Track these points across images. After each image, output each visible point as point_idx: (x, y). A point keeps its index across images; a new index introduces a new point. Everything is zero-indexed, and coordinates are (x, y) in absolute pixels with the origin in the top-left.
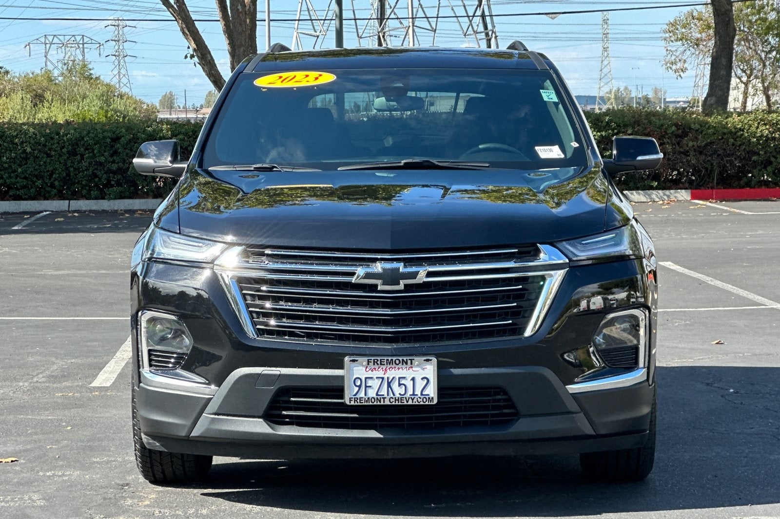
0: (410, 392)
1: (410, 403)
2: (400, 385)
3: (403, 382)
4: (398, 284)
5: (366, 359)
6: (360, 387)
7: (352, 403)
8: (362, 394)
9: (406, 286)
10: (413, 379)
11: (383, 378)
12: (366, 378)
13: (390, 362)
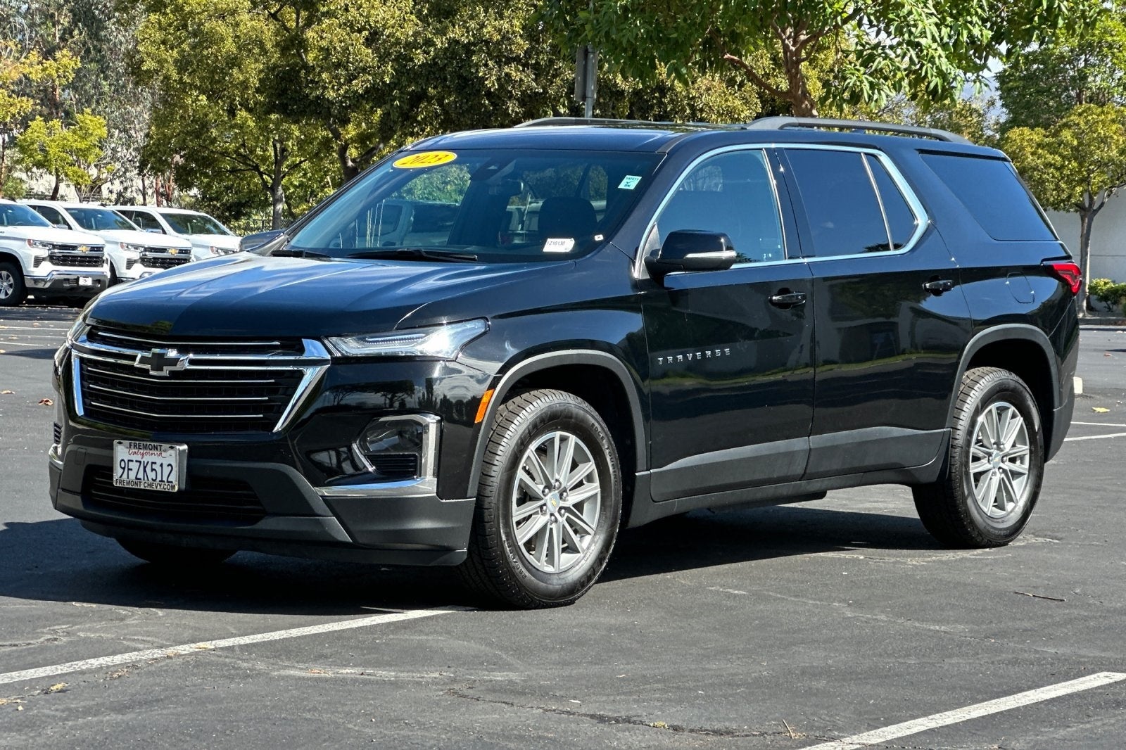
0: (159, 478)
1: (158, 488)
2: (153, 470)
3: (154, 466)
4: (162, 370)
5: (128, 442)
6: (124, 469)
7: (118, 485)
8: (125, 476)
9: (171, 372)
10: (161, 465)
11: (140, 462)
12: (129, 461)
13: (145, 447)
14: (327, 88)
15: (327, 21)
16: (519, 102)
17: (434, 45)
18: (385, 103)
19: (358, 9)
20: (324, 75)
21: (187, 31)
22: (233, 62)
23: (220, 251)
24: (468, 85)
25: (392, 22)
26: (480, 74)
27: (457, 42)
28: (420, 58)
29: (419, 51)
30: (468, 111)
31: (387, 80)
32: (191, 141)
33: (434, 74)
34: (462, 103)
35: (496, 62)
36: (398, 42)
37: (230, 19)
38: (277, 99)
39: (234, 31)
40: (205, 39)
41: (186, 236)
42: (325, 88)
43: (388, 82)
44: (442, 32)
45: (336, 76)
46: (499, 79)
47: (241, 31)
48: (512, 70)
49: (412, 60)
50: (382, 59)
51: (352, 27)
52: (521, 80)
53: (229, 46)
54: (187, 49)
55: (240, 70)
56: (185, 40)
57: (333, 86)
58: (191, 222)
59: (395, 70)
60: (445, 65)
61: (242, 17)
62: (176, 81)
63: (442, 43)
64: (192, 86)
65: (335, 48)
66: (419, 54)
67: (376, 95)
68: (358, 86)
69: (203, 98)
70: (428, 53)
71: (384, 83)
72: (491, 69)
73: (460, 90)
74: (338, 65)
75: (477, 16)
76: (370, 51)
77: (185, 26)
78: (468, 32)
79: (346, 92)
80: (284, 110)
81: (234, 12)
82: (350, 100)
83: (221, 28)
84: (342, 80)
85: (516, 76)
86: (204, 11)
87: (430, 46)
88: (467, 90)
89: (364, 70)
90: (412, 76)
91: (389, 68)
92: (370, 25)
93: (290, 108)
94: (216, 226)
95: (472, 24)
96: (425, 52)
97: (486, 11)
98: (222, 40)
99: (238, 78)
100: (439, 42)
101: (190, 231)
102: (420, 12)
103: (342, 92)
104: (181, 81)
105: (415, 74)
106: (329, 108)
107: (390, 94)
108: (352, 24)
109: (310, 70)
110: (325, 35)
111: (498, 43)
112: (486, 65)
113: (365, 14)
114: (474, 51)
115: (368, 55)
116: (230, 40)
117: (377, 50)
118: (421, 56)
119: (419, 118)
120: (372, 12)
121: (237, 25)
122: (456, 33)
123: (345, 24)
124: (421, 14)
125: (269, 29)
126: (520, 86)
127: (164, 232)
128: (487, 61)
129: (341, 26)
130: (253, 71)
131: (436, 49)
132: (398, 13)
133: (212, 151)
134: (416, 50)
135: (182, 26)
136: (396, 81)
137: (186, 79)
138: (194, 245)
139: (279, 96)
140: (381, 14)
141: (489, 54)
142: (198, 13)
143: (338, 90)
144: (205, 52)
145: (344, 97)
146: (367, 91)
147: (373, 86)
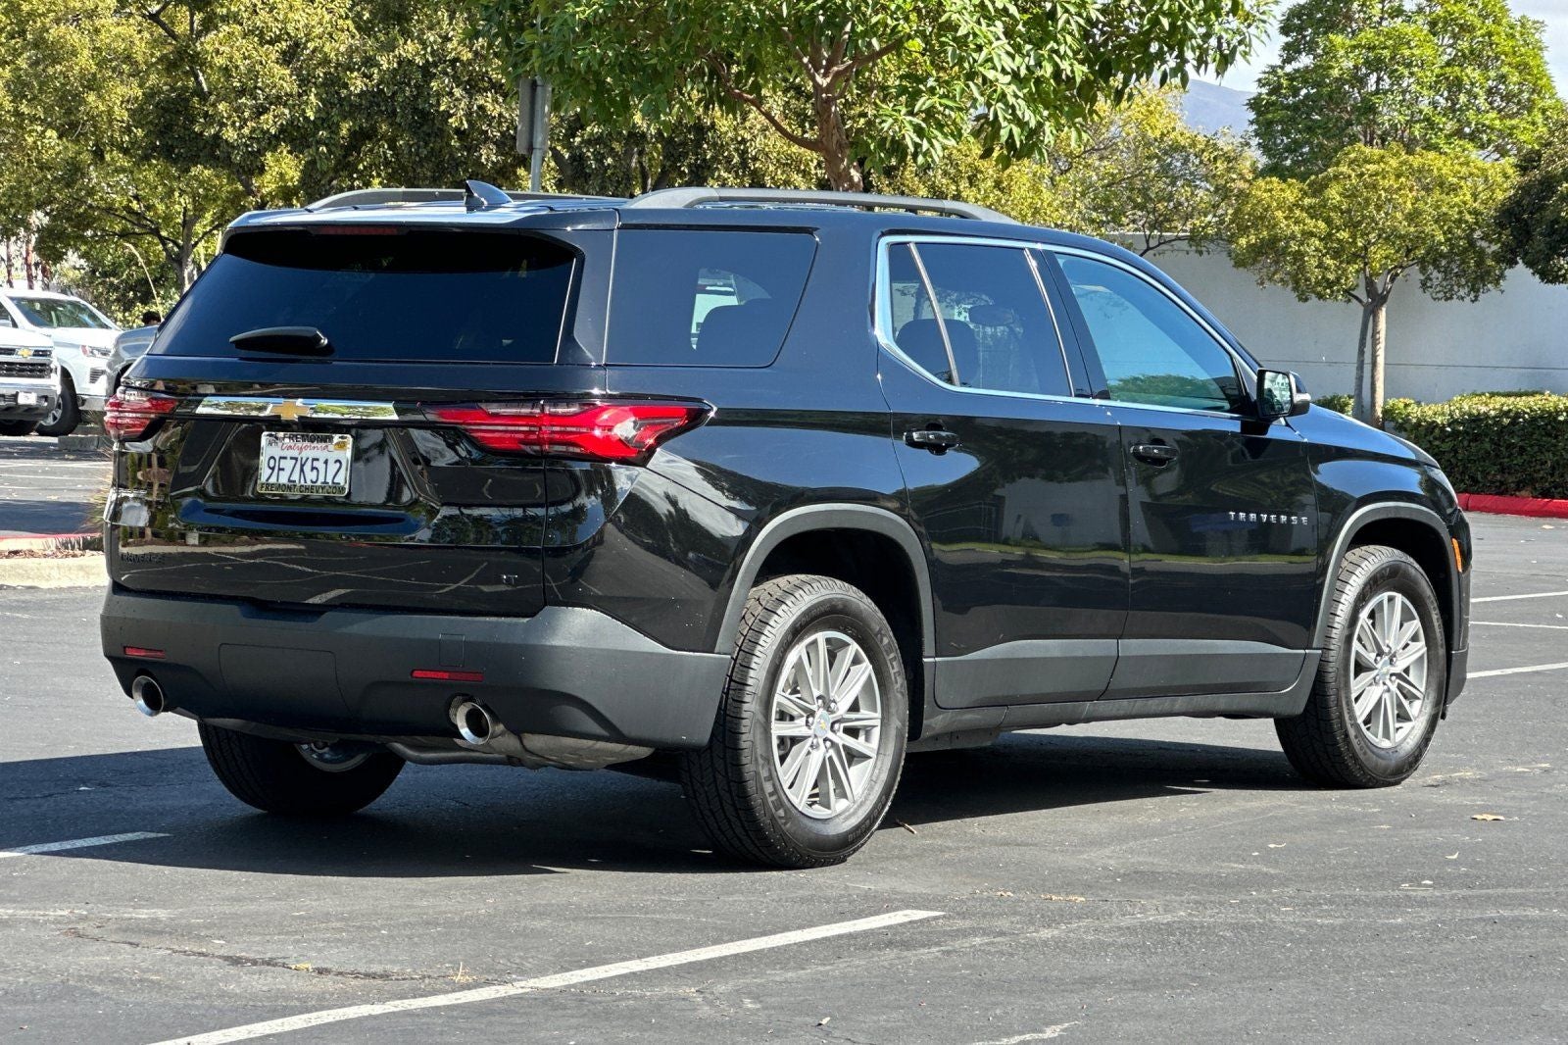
14: (225, 125)
15: (226, 28)
16: (497, 146)
17: (378, 65)
18: (309, 147)
19: (271, 11)
20: (221, 107)
21: (25, 40)
22: (92, 84)
23: (95, 352)
24: (426, 122)
25: (318, 30)
26: (442, 108)
27: (410, 62)
28: (357, 84)
29: (356, 73)
30: (427, 159)
31: (310, 114)
32: (58, 191)
33: (378, 105)
34: (419, 147)
35: (465, 89)
36: (326, 61)
37: (86, 23)
38: (157, 138)
39: (92, 40)
40: (49, 52)
41: (46, 330)
42: (222, 125)
43: (312, 118)
44: (390, 46)
45: (239, 107)
46: (469, 115)
47: (102, 40)
48: (487, 101)
49: (346, 86)
50: (304, 82)
51: (261, 36)
52: (500, 115)
53: (85, 60)
54: (25, 66)
55: (100, 97)
56: (21, 53)
57: (234, 123)
58: (55, 310)
59: (321, 100)
60: (394, 93)
61: (103, 21)
62: (9, 111)
63: (389, 63)
64: (34, 119)
65: (237, 67)
66: (356, 78)
67: (295, 136)
68: (269, 122)
69: (51, 133)
70: (370, 77)
71: (307, 119)
72: (457, 99)
73: (414, 129)
74: (242, 92)
75: (438, 23)
76: (288, 72)
77: (22, 33)
78: (425, 49)
79: (253, 130)
80: (167, 153)
81: (92, 14)
82: (258, 143)
83: (70, 35)
84: (246, 114)
85: (494, 110)
86: (49, 11)
87: (372, 66)
88: (425, 128)
89: (278, 100)
90: (347, 109)
91: (312, 97)
92: (288, 34)
93: (176, 151)
94: (93, 316)
95: (431, 36)
96: (365, 75)
97: (452, 17)
98: (74, 53)
99: (97, 107)
100: (385, 62)
101: (55, 324)
102: (359, 15)
103: (246, 131)
104: (17, 114)
105: (351, 105)
106: (229, 153)
107: (315, 134)
108: (262, 32)
109: (203, 97)
110: (222, 49)
111: (470, 62)
112: (451, 94)
113: (281, 17)
114: (435, 74)
115: (283, 79)
116: (86, 53)
117: (297, 72)
118: (358, 82)
119: (361, 167)
120: (290, 15)
121: (97, 31)
122: (409, 49)
123: (252, 32)
124: (361, 18)
125: (142, 38)
126: (500, 124)
127: (15, 325)
128: (452, 88)
129: (246, 35)
130: (119, 98)
131: (380, 70)
132: (327, 17)
133: (90, 206)
134: (352, 72)
135: (18, 32)
136: (323, 115)
137: (24, 108)
138: (58, 344)
139: (161, 134)
140: (300, 19)
141: (456, 79)
142: (40, 15)
143: (241, 127)
144: (50, 71)
145: (250, 138)
146: (282, 130)
147: (291, 122)
